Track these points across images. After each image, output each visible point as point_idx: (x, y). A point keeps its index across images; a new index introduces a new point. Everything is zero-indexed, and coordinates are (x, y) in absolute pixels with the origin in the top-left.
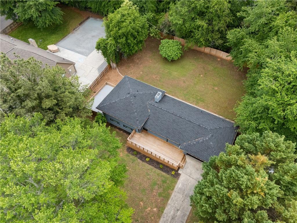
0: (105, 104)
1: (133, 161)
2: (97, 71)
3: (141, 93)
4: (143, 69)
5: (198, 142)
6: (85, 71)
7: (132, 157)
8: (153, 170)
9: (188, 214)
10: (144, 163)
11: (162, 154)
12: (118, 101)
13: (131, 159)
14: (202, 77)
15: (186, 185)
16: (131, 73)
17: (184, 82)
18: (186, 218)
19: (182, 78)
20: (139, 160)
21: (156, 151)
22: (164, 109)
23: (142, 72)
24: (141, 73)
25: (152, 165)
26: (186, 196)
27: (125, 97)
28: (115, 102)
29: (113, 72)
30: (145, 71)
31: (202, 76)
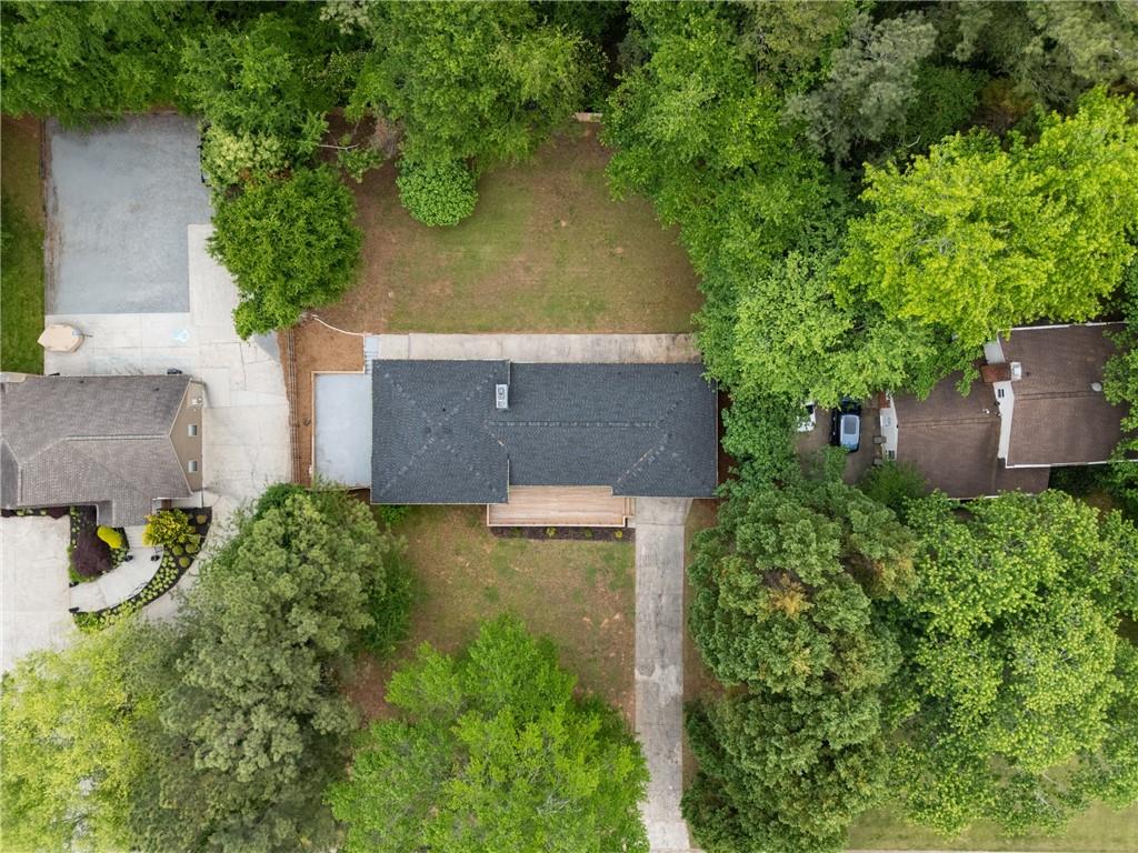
1: (522, 548)
2: (259, 350)
3: (456, 410)
4: (386, 278)
5: (646, 465)
6: (224, 367)
7: (513, 542)
8: (575, 547)
9: (681, 592)
10: (546, 542)
11: (579, 511)
12: (415, 462)
13: (514, 547)
14: (566, 227)
15: (655, 543)
16: (362, 308)
17: (528, 269)
18: (681, 601)
19: (515, 260)
20: (532, 540)
21: (561, 511)
23: (392, 288)
24: (391, 294)
25: (567, 538)
26: (663, 563)
27: (425, 447)
28: (410, 469)
29: (309, 334)
30: (398, 283)
31: (564, 224)
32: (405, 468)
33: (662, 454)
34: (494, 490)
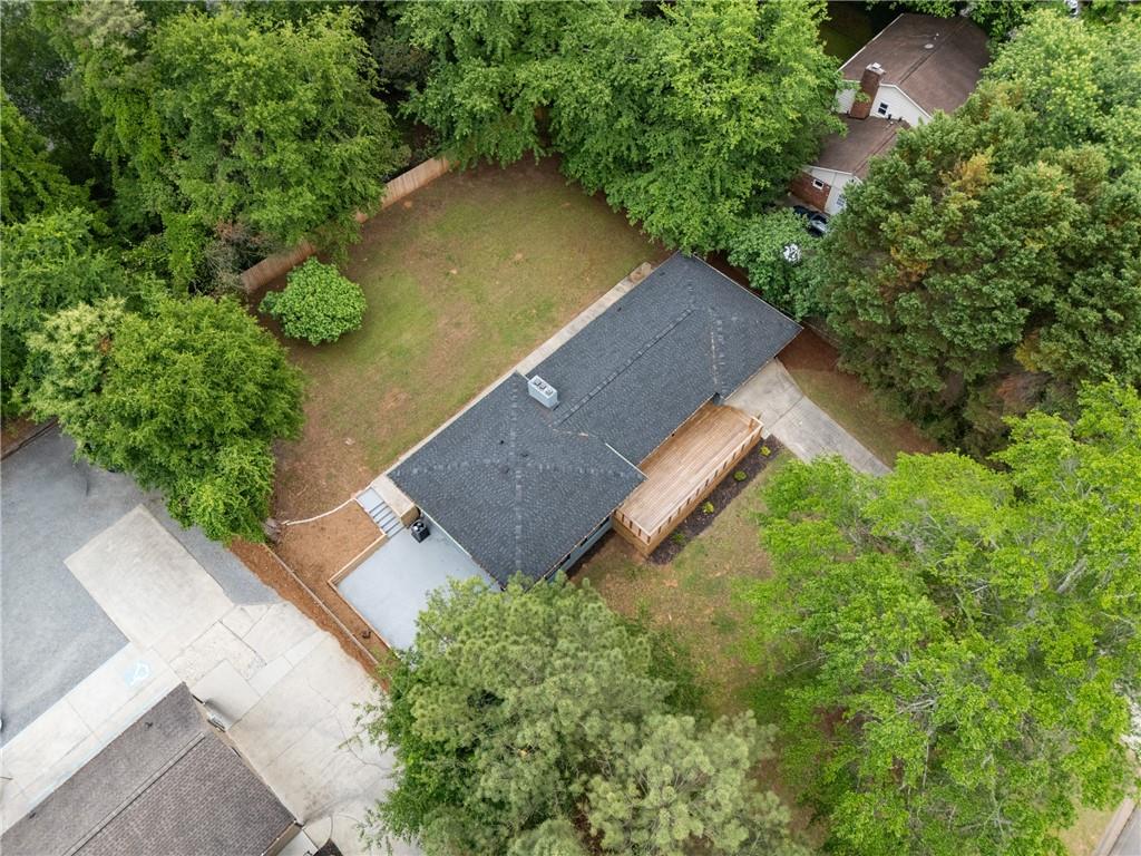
0: (518, 562)
1: (701, 550)
2: (247, 608)
3: (513, 434)
4: (332, 432)
5: (722, 348)
6: (220, 662)
7: (687, 553)
8: (744, 503)
9: (870, 455)
10: (716, 522)
11: (711, 458)
12: (522, 513)
13: (693, 557)
14: (459, 273)
15: (801, 432)
16: (330, 476)
17: (458, 325)
18: (879, 463)
19: (440, 326)
20: (702, 535)
21: (698, 471)
22: (596, 391)
23: (345, 435)
24: (349, 442)
25: (728, 502)
26: (828, 443)
27: (518, 487)
28: (524, 523)
29: (293, 545)
30: (348, 426)
31: (454, 272)
32: (519, 527)
33: (725, 326)
34: (622, 474)
